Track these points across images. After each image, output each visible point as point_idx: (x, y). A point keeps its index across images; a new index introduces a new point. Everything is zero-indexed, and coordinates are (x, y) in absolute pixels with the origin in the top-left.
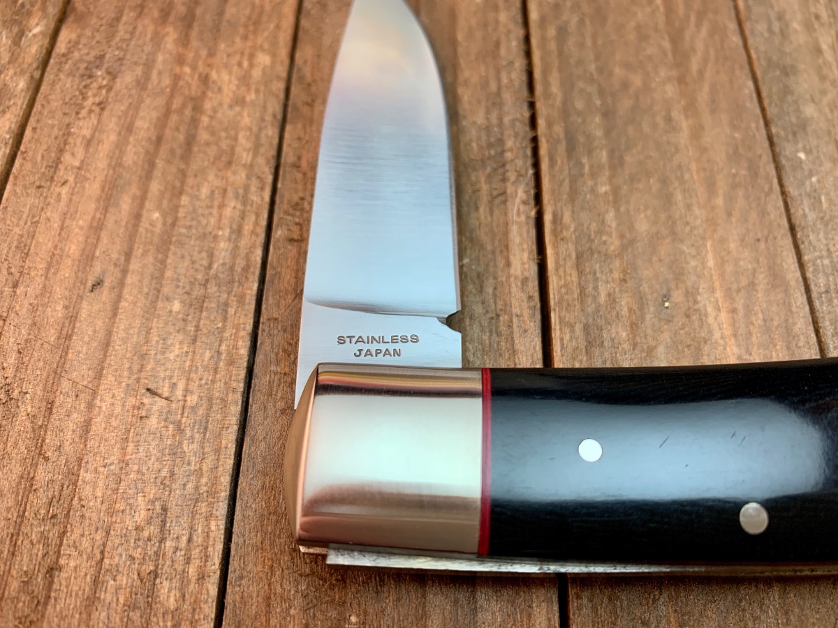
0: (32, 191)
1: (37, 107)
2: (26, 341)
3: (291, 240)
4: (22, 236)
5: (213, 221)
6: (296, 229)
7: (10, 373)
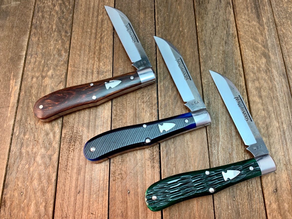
0: (63, 172)
1: (61, 151)
2: (68, 205)
3: (114, 180)
4: (63, 182)
5: (99, 176)
6: (114, 177)
7: (66, 211)
